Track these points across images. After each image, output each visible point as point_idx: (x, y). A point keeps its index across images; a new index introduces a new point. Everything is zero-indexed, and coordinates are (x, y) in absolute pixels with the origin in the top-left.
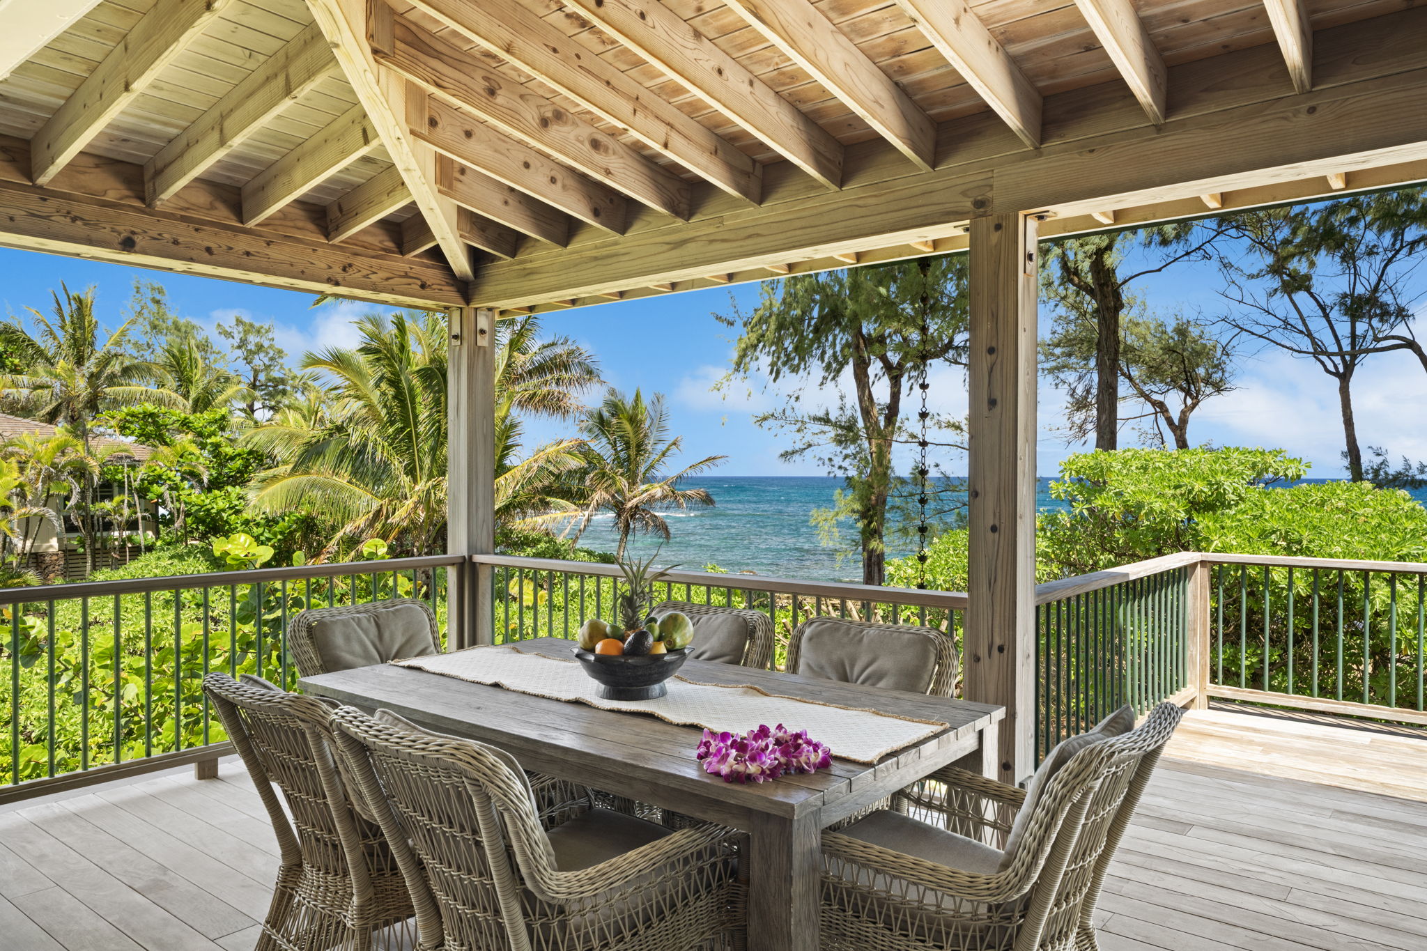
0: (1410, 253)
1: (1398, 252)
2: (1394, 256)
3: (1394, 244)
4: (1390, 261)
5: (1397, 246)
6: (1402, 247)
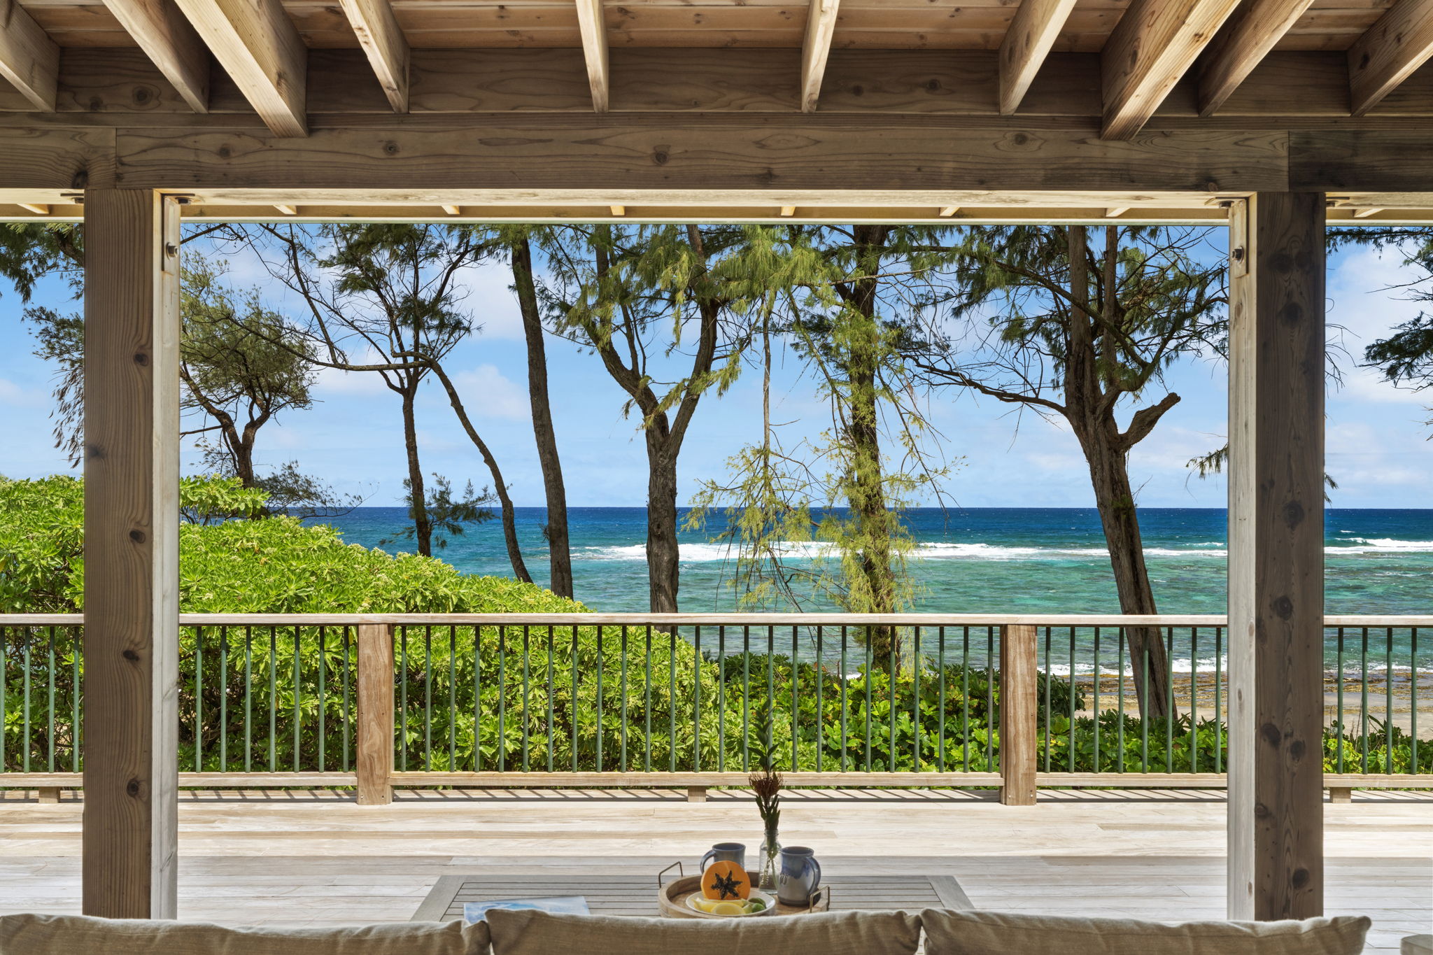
0: (476, 259)
1: (462, 255)
2: (459, 260)
3: (459, 247)
4: (454, 266)
5: (462, 250)
6: (466, 252)
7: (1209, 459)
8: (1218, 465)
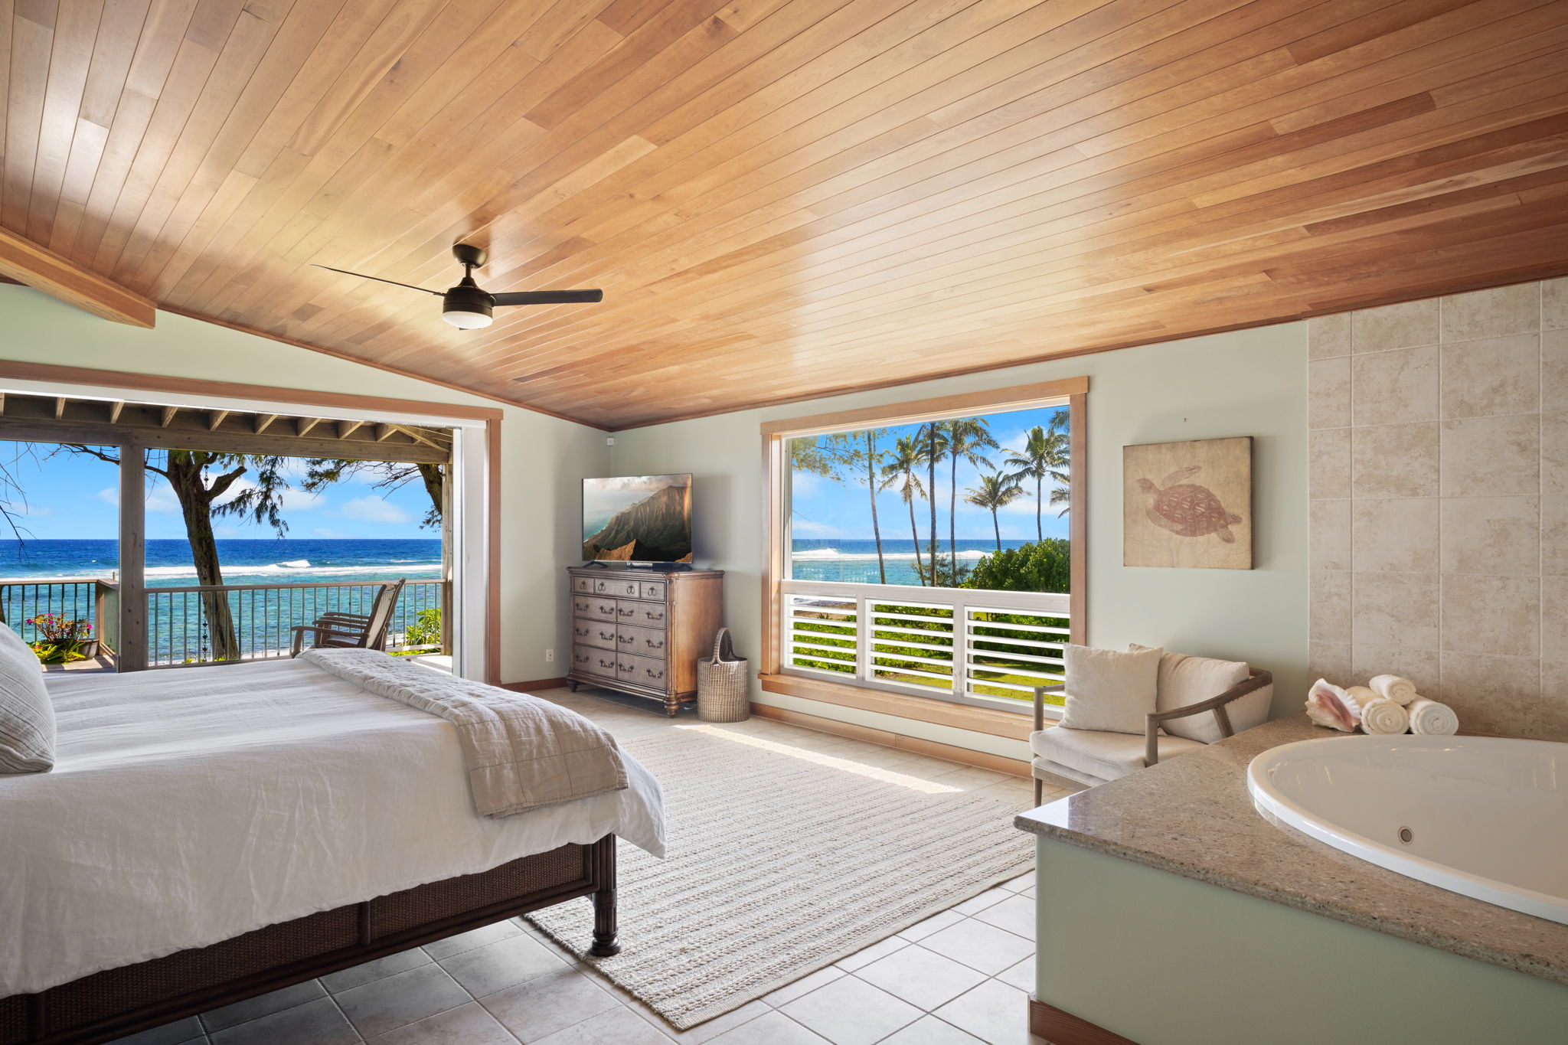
7: (219, 508)
8: (224, 513)
